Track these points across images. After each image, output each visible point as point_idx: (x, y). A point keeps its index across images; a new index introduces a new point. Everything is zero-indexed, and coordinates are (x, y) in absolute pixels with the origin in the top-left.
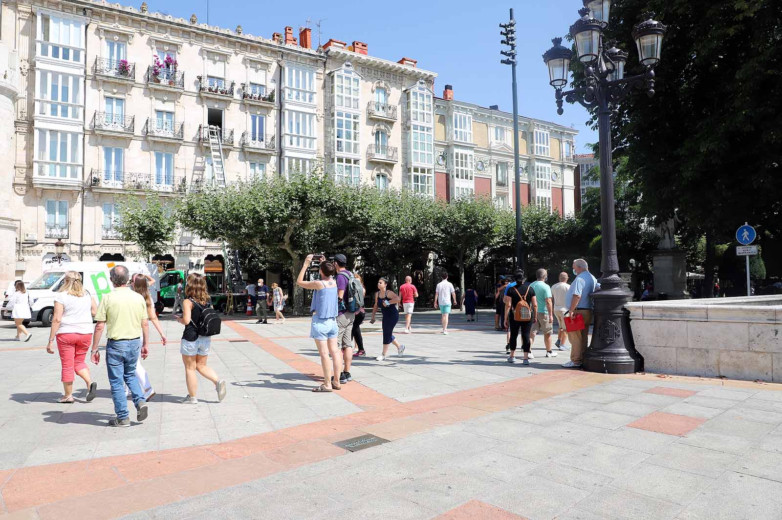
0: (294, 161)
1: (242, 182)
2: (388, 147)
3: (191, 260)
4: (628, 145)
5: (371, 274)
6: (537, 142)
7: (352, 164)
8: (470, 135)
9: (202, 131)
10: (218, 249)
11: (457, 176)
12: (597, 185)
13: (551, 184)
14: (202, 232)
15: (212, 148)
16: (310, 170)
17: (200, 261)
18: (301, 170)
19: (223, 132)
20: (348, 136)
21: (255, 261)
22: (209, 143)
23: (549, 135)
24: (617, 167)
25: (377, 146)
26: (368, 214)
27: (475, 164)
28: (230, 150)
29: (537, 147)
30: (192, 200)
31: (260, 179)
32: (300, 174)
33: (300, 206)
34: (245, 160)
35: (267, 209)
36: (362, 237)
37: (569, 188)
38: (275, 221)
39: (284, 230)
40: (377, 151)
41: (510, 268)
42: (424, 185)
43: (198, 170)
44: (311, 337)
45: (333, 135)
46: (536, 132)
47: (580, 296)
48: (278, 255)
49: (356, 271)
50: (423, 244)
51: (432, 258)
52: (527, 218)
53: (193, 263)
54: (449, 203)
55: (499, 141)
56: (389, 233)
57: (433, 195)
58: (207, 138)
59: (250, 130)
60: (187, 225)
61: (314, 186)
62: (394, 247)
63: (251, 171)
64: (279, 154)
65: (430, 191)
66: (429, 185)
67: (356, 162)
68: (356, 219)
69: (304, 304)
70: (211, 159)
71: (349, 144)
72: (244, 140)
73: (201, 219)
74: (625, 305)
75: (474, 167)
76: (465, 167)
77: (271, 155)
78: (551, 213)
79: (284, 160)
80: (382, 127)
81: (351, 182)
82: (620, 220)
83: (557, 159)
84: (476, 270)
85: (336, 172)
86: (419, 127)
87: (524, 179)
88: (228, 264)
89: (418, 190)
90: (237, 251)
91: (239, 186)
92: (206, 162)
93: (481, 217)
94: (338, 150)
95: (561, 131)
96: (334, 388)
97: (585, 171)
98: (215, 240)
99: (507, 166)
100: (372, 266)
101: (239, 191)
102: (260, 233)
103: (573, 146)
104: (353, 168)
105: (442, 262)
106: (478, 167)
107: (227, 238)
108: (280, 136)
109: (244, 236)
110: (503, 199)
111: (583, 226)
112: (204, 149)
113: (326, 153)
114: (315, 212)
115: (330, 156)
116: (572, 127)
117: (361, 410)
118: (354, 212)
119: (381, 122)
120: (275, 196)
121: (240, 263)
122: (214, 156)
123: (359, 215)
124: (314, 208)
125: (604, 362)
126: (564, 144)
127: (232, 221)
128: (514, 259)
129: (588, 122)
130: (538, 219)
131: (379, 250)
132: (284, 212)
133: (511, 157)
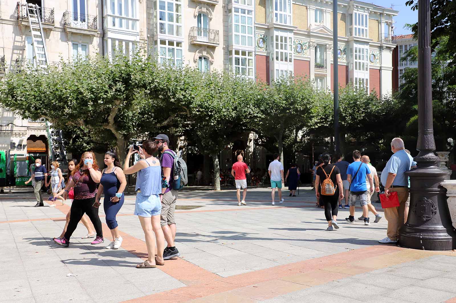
0: (117, 43)
1: (65, 62)
2: (209, 30)
3: (12, 140)
4: (448, 24)
5: (194, 154)
6: (356, 24)
7: (175, 47)
8: (289, 17)
9: (20, 9)
10: (41, 129)
11: (277, 59)
12: (415, 66)
13: (368, 65)
14: (24, 112)
15: (31, 28)
16: (133, 52)
17: (22, 141)
18: (124, 52)
19: (43, 11)
20: (171, 19)
21: (80, 141)
22: (28, 22)
23: (368, 16)
24: (437, 47)
25: (199, 29)
26: (190, 95)
27: (294, 46)
28: (51, 30)
29: (356, 28)
30: (13, 80)
31: (84, 59)
32: (123, 56)
33: (124, 87)
34: (67, 40)
35: (91, 91)
36: (185, 118)
37: (387, 69)
38: (99, 101)
39: (108, 111)
40: (199, 34)
41: (328, 147)
42: (245, 67)
43: (17, 50)
44: (135, 214)
45: (156, 17)
46: (356, 14)
47: (395, 173)
48: (103, 135)
49: (179, 150)
50: (244, 125)
51: (252, 138)
52: (345, 99)
53: (14, 144)
54: (269, 85)
55: (318, 23)
56: (211, 114)
57: (253, 77)
58: (26, 16)
59: (71, 10)
60: (7, 105)
61: (137, 68)
62: (216, 127)
63: (73, 52)
64: (102, 36)
65: (251, 73)
66: (250, 67)
67: (178, 44)
68: (179, 100)
69: (129, 183)
70: (31, 38)
71: (171, 27)
72: (66, 20)
73: (22, 99)
74: (442, 183)
75: (293, 49)
76: (285, 49)
77: (94, 36)
78: (369, 93)
79: (107, 41)
80: (204, 10)
81: (174, 64)
82: (438, 99)
83: (375, 40)
84: (295, 149)
85: (159, 54)
86: (240, 10)
87: (342, 60)
88: (52, 144)
89: (239, 73)
90: (61, 131)
91: (61, 66)
92: (26, 42)
93: (300, 98)
94: (161, 32)
95: (381, 12)
96: (158, 263)
97: (404, 52)
98: (38, 120)
99: (326, 48)
100: (195, 146)
101: (62, 71)
102: (84, 113)
103: (392, 27)
104: (175, 50)
105: (262, 141)
106: (297, 50)
107: (50, 119)
108: (103, 18)
109: (68, 116)
110: (321, 80)
111: (400, 106)
112: (23, 28)
113: (149, 36)
114: (139, 93)
115: (153, 38)
116: (391, 8)
117: (184, 285)
118: (177, 94)
119: (203, 5)
120: (99, 77)
121: (65, 143)
122: (34, 35)
123: (182, 97)
124: (138, 89)
125: (421, 239)
126: (383, 25)
127: (55, 102)
128: (332, 139)
129: (408, 2)
130: (355, 100)
131: (201, 130)
132: (108, 93)
133: (330, 39)
